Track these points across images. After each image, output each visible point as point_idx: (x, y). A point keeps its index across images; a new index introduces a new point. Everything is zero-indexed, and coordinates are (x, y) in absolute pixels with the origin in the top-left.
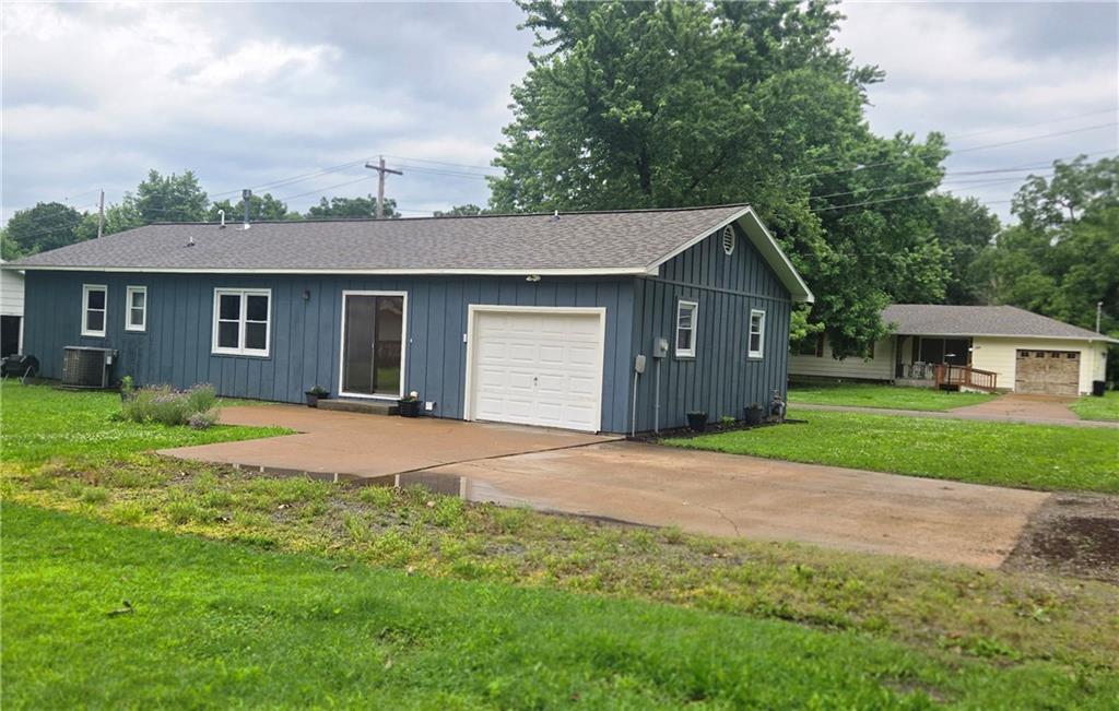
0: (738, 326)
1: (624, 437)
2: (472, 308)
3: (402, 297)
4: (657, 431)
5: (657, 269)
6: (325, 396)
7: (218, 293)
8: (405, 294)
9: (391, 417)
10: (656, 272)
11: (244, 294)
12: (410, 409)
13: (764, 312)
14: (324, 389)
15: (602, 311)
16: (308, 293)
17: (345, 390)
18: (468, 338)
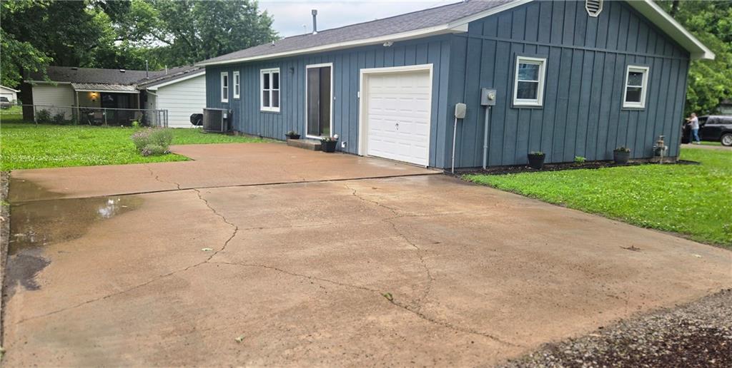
0: (608, 81)
1: (442, 171)
2: (362, 71)
3: (330, 67)
4: (484, 167)
5: (467, 25)
6: (297, 137)
7: (263, 72)
8: (331, 64)
9: (317, 152)
10: (465, 29)
11: (271, 71)
12: (330, 147)
13: (648, 68)
14: (295, 133)
15: (430, 66)
16: (293, 69)
17: (308, 133)
18: (360, 94)
